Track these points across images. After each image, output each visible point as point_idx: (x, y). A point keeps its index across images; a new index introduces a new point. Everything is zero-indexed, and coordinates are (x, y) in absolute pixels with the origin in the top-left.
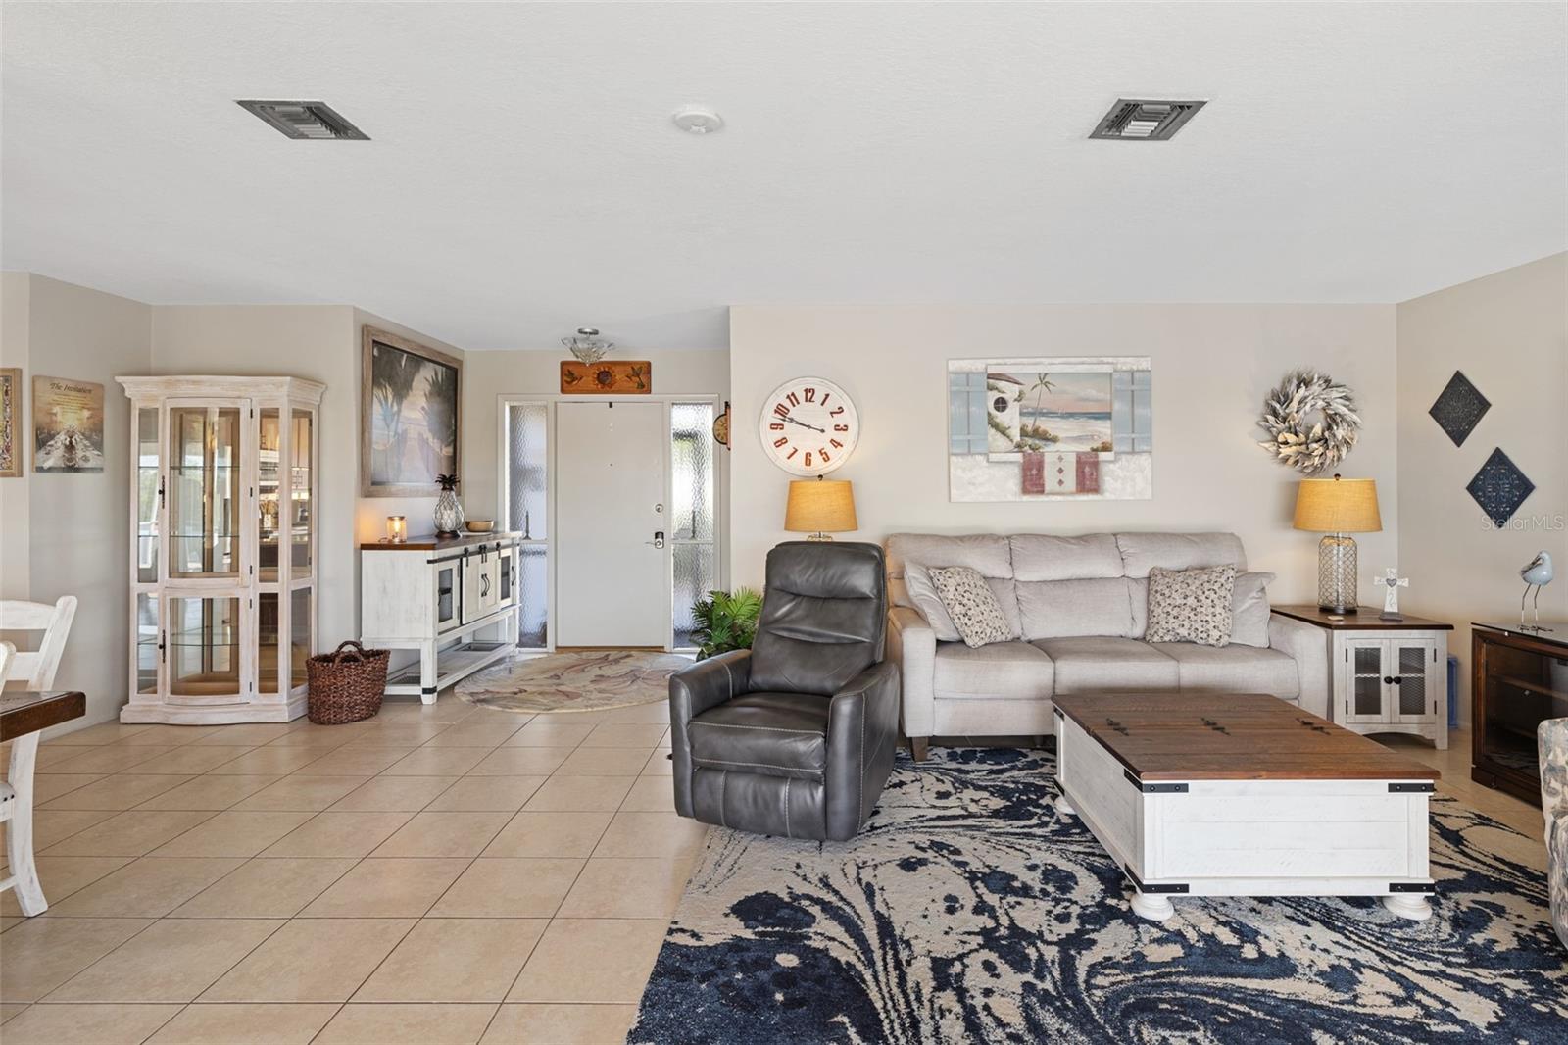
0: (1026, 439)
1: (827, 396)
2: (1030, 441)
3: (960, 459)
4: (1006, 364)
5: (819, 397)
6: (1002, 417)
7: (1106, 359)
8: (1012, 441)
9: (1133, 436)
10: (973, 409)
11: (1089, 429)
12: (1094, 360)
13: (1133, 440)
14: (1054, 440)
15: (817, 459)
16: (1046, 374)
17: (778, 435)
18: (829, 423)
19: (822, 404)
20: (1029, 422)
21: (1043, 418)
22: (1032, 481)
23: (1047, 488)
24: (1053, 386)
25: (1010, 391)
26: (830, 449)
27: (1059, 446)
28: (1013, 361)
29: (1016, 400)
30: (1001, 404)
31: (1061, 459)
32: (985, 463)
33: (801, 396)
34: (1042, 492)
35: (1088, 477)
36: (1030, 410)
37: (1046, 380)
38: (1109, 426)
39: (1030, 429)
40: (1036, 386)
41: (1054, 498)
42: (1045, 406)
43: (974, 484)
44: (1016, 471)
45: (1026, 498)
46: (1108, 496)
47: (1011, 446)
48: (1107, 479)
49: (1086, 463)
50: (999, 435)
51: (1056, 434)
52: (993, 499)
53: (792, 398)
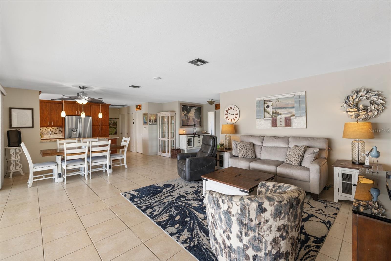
0: (274, 114)
1: (234, 108)
2: (274, 115)
3: (258, 119)
4: (268, 98)
5: (233, 108)
6: (268, 110)
7: (292, 94)
8: (270, 115)
9: (300, 112)
10: (261, 108)
11: (290, 111)
12: (289, 94)
13: (300, 113)
14: (280, 114)
15: (233, 120)
16: (278, 99)
17: (226, 116)
18: (235, 113)
19: (233, 110)
20: (274, 110)
21: (277, 109)
22: (274, 124)
23: (278, 125)
24: (280, 101)
25: (270, 104)
26: (235, 118)
27: (282, 116)
28: (270, 97)
29: (271, 105)
30: (268, 107)
31: (281, 118)
32: (263, 120)
33: (230, 108)
34: (276, 126)
35: (288, 122)
36: (274, 107)
37: (278, 100)
38: (294, 110)
39: (274, 112)
40: (276, 102)
41: (279, 128)
42: (278, 106)
43: (261, 125)
44: (270, 122)
45: (273, 128)
46: (293, 127)
47: (270, 116)
48: (293, 123)
49: (287, 119)
50: (267, 114)
51: (281, 113)
52: (265, 128)
53: (229, 109)
